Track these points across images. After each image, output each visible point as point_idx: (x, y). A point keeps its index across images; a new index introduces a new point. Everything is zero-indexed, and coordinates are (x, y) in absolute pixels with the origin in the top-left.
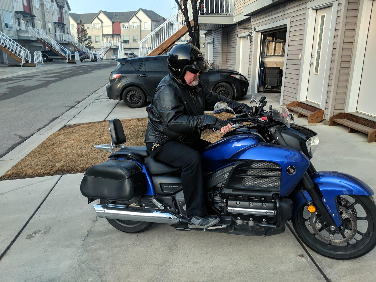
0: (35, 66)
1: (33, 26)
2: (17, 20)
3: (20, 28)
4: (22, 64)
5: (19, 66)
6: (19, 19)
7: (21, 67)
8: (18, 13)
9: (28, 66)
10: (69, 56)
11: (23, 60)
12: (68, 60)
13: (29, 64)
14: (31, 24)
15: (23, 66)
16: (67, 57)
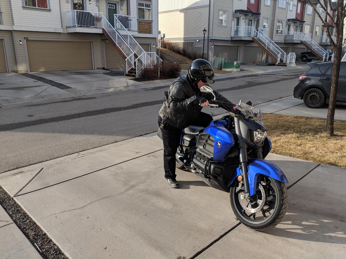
0: (286, 66)
1: (301, 31)
2: (287, 26)
3: (288, 33)
4: (277, 63)
5: (274, 65)
6: (289, 26)
7: (276, 66)
8: (290, 20)
9: (281, 66)
10: (326, 56)
11: (279, 60)
12: (324, 60)
13: (282, 64)
14: (300, 29)
15: (277, 65)
16: (324, 58)
